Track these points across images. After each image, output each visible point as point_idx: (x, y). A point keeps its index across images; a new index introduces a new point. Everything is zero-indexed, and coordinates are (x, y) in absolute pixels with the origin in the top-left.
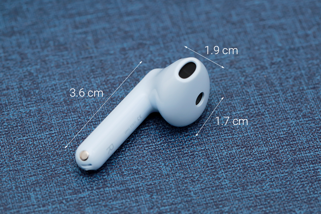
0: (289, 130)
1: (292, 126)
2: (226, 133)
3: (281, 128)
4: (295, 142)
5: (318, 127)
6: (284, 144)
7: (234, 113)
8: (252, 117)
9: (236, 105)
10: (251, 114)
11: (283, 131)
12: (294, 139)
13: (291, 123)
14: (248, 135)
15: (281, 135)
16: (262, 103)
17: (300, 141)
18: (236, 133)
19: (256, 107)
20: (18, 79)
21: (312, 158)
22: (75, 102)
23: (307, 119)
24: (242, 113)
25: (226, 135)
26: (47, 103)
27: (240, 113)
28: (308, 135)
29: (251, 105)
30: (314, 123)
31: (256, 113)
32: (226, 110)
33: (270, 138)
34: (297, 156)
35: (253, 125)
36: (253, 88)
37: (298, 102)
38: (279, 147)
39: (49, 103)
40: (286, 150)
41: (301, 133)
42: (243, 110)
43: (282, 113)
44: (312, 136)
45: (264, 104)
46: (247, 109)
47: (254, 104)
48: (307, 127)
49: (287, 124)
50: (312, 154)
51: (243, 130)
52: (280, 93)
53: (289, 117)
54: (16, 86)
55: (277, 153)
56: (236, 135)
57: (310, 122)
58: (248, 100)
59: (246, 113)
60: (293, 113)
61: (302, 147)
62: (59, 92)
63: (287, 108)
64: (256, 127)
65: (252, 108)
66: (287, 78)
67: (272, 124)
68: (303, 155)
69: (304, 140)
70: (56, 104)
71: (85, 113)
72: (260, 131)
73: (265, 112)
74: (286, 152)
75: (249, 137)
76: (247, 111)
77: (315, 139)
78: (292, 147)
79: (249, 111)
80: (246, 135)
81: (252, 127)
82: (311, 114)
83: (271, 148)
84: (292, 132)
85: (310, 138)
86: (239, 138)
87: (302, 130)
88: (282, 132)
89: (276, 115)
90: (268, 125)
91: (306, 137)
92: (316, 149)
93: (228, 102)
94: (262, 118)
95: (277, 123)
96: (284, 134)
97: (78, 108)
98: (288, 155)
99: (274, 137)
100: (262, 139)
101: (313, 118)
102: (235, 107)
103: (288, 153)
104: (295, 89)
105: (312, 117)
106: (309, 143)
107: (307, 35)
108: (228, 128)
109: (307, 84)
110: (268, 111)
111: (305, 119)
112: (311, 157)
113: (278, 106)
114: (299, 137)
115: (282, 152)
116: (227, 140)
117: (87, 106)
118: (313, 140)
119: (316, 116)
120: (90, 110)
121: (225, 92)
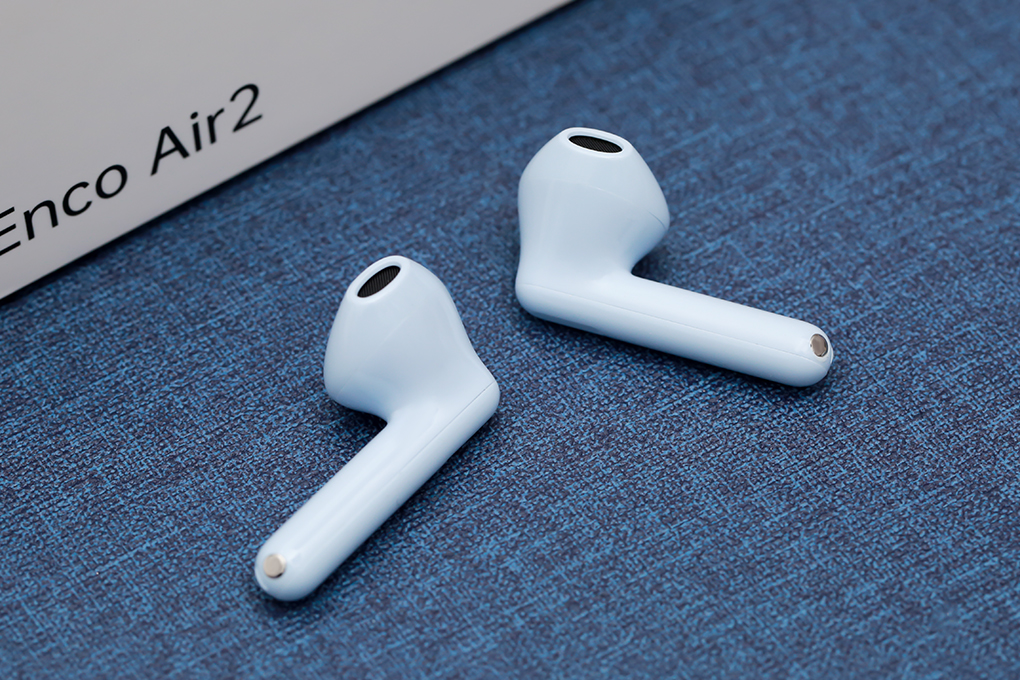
0: (905, 528)
1: (909, 517)
2: (769, 575)
3: (885, 528)
4: (930, 553)
5: (967, 503)
6: (907, 563)
7: (767, 524)
8: (811, 520)
9: (763, 504)
10: (806, 514)
11: (892, 534)
12: (925, 547)
13: (904, 511)
14: (819, 566)
15: (893, 544)
16: (819, 483)
17: (940, 548)
18: (790, 569)
19: (811, 496)
20: (239, 580)
21: (982, 578)
22: (394, 597)
23: (935, 492)
24: (786, 518)
25: (769, 579)
26: (332, 619)
27: (781, 520)
28: (951, 528)
29: (797, 495)
30: (953, 495)
31: (815, 510)
32: (745, 521)
33: (870, 560)
34: (946, 583)
35: (819, 540)
36: (785, 452)
37: (900, 457)
38: (899, 573)
39: (335, 616)
40: (917, 575)
41: (934, 528)
42: (785, 510)
43: (872, 493)
44: (961, 528)
45: (825, 482)
46: (793, 505)
47: (802, 489)
48: (942, 510)
49: (893, 515)
50: (978, 569)
51: (803, 558)
52: (850, 446)
53: (892, 497)
54: (242, 598)
55: (901, 589)
56: (792, 572)
57: (944, 496)
58: (785, 483)
59: (793, 516)
60: (898, 485)
61: (950, 560)
62: (348, 585)
63: (879, 478)
64: (828, 542)
65: (801, 501)
66: (851, 407)
67: (863, 525)
68: (960, 578)
69: (947, 541)
70: (354, 614)
71: (427, 616)
72: (842, 549)
73: (834, 501)
74: (919, 582)
75: (823, 571)
76: (793, 510)
77: (972, 534)
78: (928, 567)
79: (798, 509)
80: (813, 566)
81: (820, 545)
82: (937, 476)
83: (883, 581)
84: (913, 530)
85: (959, 533)
86: (802, 579)
87: (934, 520)
88: (892, 538)
89: (861, 503)
90: (855, 530)
91: (949, 534)
92: (981, 555)
93: (742, 499)
94: (834, 517)
95: (872, 520)
96: (898, 542)
97: (408, 609)
98: (925, 586)
99: (880, 555)
100: (855, 567)
101: (947, 485)
102: (762, 508)
103: (923, 582)
104: (880, 428)
105: (944, 484)
106: (960, 547)
107: (856, 294)
108: (768, 562)
109: (903, 410)
110: (841, 497)
111: (930, 494)
112: (978, 577)
113: (857, 479)
114: (933, 538)
115: (910, 585)
116: (777, 590)
117: (427, 599)
118: (967, 536)
119: (952, 479)
120: (437, 607)
121: (726, 480)
